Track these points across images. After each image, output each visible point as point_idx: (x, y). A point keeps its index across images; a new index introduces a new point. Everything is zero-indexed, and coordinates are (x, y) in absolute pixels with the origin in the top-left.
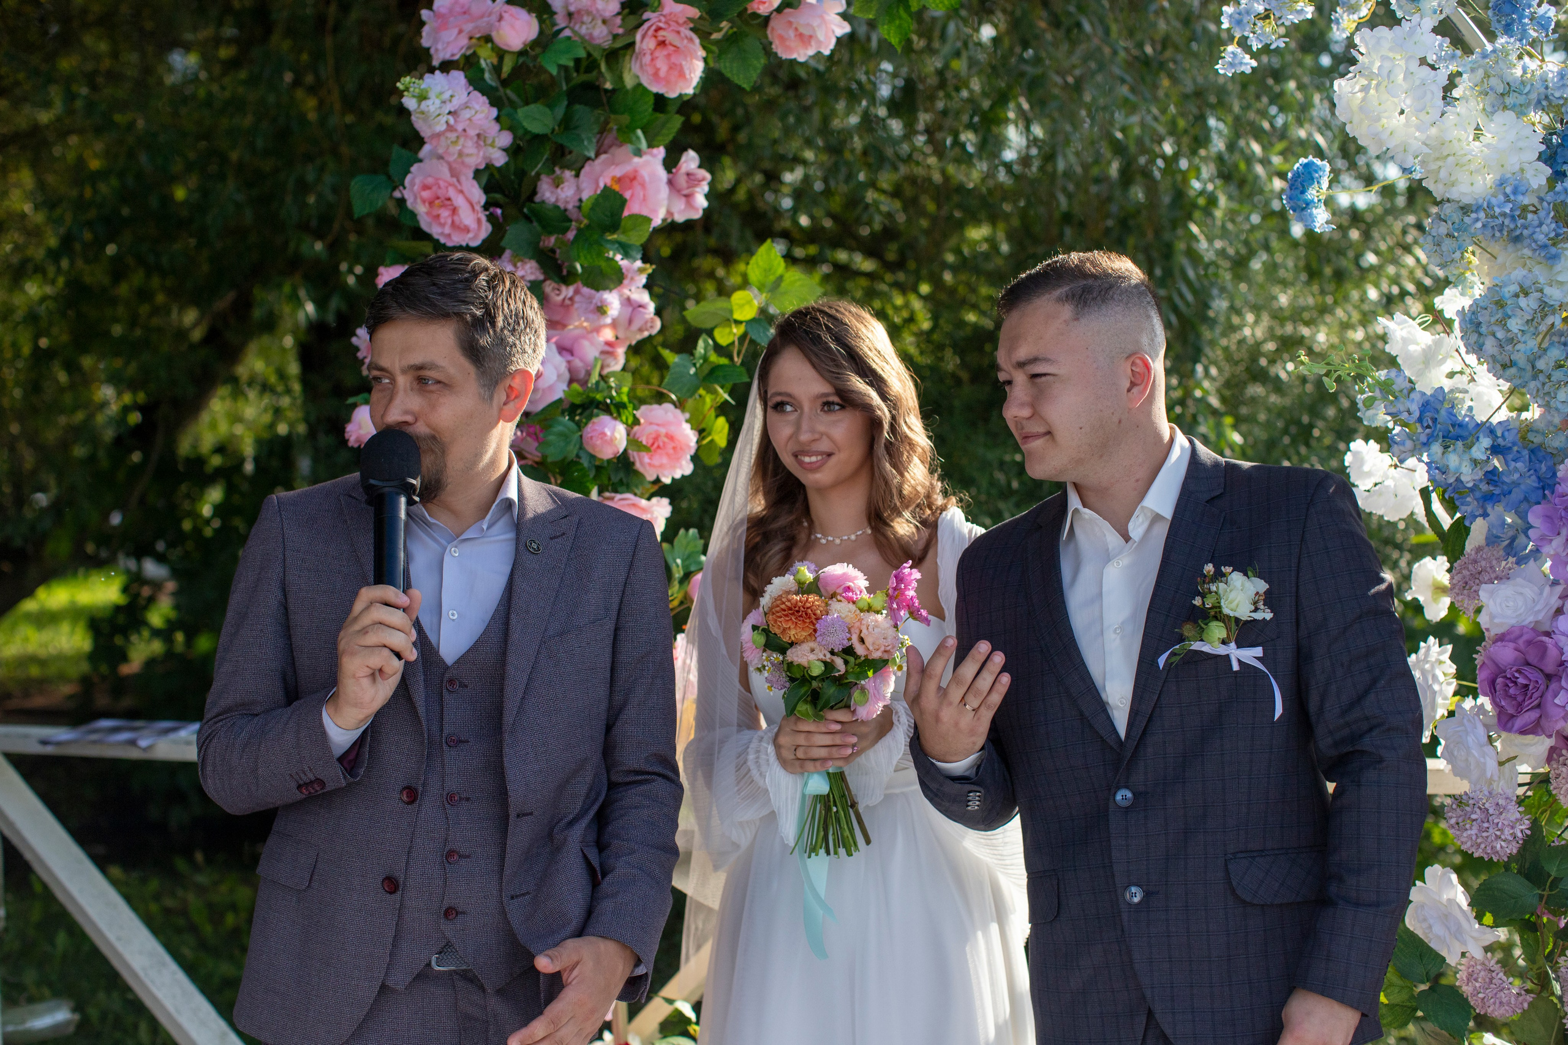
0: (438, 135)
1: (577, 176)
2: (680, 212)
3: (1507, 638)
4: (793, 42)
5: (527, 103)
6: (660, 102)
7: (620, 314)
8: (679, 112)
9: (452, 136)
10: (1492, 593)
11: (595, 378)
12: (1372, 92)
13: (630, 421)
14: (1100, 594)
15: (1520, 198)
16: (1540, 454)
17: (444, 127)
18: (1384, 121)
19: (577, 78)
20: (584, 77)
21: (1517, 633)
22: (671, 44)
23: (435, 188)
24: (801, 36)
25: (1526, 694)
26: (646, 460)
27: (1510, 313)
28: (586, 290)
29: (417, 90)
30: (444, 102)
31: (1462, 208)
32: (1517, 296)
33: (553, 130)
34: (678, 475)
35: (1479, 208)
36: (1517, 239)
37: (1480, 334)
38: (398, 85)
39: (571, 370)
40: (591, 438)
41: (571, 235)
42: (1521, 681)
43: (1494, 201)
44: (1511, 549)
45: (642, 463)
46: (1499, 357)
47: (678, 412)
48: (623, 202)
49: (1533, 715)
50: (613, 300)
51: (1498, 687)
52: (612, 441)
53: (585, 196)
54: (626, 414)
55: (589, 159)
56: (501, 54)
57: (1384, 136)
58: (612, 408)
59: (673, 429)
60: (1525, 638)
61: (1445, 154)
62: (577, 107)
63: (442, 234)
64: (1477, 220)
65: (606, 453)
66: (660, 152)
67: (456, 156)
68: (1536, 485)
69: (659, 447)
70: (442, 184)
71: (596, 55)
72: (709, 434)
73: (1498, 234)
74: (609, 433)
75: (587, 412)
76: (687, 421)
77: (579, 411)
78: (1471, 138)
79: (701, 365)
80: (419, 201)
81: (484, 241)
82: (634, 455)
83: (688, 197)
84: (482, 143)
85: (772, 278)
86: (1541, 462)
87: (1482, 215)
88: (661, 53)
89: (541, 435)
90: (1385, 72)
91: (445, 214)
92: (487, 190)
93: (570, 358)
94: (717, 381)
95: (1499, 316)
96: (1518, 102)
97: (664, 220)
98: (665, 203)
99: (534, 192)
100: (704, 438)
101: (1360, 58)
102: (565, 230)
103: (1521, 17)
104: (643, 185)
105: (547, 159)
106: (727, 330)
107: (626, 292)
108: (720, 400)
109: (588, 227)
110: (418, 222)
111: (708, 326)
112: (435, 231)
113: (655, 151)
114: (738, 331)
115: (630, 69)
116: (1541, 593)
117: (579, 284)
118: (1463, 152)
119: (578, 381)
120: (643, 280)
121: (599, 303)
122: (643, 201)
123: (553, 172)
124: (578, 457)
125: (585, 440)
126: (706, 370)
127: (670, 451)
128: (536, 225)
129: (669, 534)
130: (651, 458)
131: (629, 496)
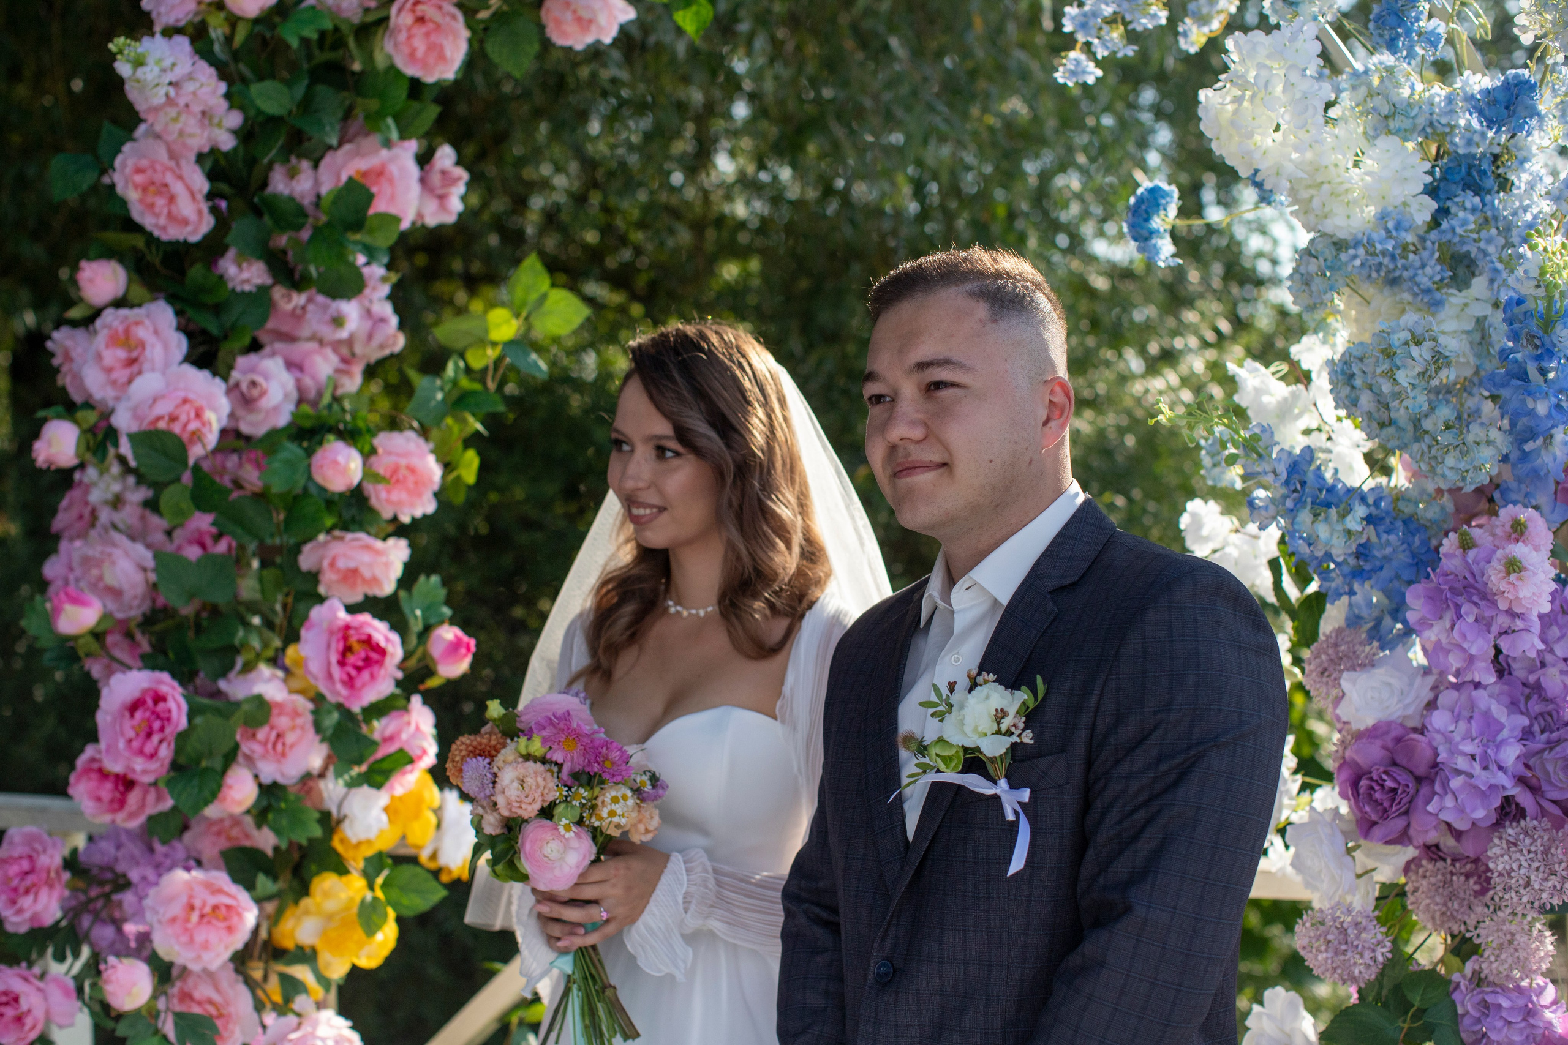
0: (156, 109)
1: (316, 166)
2: (433, 215)
3: (1373, 734)
4: (571, 28)
5: (261, 78)
6: (416, 87)
7: (359, 326)
8: (437, 101)
9: (172, 112)
10: (1355, 682)
11: (326, 399)
12: (1246, 104)
13: (367, 449)
15: (1403, 234)
16: (1412, 526)
17: (163, 100)
18: (1257, 138)
19: (321, 57)
20: (328, 56)
21: (1384, 728)
22: (431, 20)
23: (149, 173)
24: (579, 20)
25: (1394, 800)
26: (383, 495)
27: (1399, 363)
28: (321, 299)
29: (132, 54)
30: (164, 71)
31: (1335, 244)
32: (1406, 344)
33: (290, 113)
34: (418, 513)
35: (1357, 244)
36: (1393, 282)
37: (1353, 387)
38: (111, 46)
39: (300, 389)
40: (321, 467)
41: (305, 234)
42: (1389, 784)
43: (1375, 236)
44: (1377, 634)
45: (378, 498)
46: (1375, 415)
47: (421, 441)
48: (370, 197)
49: (1400, 823)
50: (350, 309)
51: (1362, 791)
52: (345, 471)
53: (324, 190)
54: (362, 442)
55: (330, 148)
56: (234, 21)
57: (1257, 156)
58: (346, 433)
59: (415, 461)
60: (1393, 735)
61: (1319, 180)
62: (320, 88)
63: (156, 225)
64: (1355, 257)
65: (337, 484)
66: (412, 146)
67: (175, 135)
68: (1409, 560)
69: (398, 481)
70: (158, 167)
71: (345, 28)
72: (456, 468)
73: (1374, 275)
74: (341, 462)
75: (318, 438)
76: (432, 452)
77: (308, 436)
78: (1350, 165)
79: (450, 390)
80: (130, 185)
81: (205, 238)
82: (370, 489)
83: (442, 198)
84: (206, 122)
85: (535, 297)
86: (1414, 535)
87: (1361, 251)
88: (419, 31)
89: (265, 462)
90: (1261, 83)
91: (160, 202)
92: (211, 176)
93: (298, 374)
94: (468, 408)
95: (1386, 366)
96: (1403, 126)
97: (414, 223)
98: (416, 202)
99: (265, 184)
100: (450, 473)
101: (1232, 66)
102: (299, 227)
103: (1408, 33)
104: (391, 181)
105: (282, 147)
106: (481, 352)
107: (367, 302)
108: (469, 431)
109: (328, 224)
110: (128, 211)
111: (459, 345)
112: (148, 221)
113: (407, 144)
114: (492, 353)
115: (382, 48)
116: (1411, 684)
117: (312, 291)
118: (1339, 180)
119: (309, 402)
120: (386, 289)
121: (335, 314)
122: (392, 198)
123: (288, 161)
124: (305, 489)
125: (314, 469)
126: (455, 395)
127: (411, 485)
128: (267, 219)
129: (407, 580)
130: (389, 492)
131: (362, 535)
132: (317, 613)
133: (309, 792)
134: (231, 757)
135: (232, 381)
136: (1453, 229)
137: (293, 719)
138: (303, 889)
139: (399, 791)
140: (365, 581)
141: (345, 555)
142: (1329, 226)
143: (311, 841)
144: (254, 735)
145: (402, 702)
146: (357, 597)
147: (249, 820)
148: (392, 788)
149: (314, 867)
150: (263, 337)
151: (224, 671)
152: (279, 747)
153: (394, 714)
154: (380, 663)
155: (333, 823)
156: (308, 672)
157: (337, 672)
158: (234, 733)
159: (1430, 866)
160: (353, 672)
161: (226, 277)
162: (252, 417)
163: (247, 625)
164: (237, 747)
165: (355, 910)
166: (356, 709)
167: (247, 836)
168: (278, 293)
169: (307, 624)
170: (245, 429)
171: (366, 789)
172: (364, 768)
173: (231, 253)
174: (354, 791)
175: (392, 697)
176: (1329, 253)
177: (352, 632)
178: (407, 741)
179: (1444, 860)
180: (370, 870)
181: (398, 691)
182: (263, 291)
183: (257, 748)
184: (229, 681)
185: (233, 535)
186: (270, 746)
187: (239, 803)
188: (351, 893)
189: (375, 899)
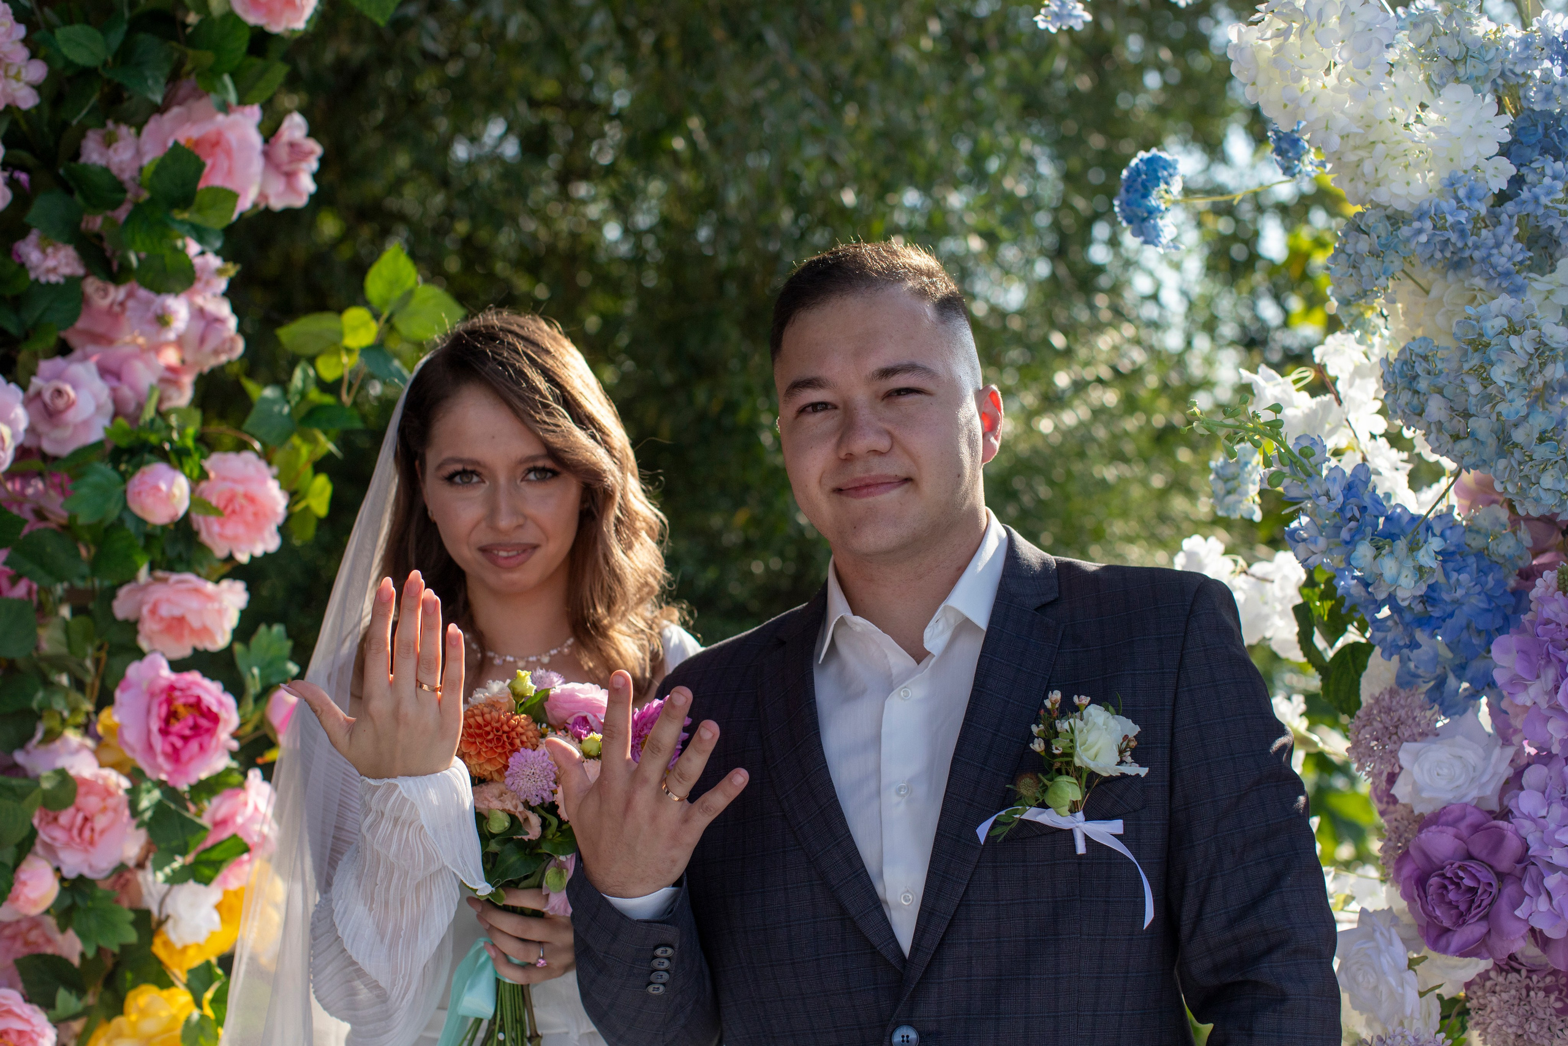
1: (139, 133)
2: (279, 196)
3: (1443, 819)
5: (68, 22)
6: (259, 38)
7: (188, 328)
8: (285, 55)
10: (1416, 757)
11: (149, 413)
12: (1292, 39)
13: (196, 473)
14: (877, 739)
15: (1477, 204)
16: (1485, 563)
18: (1306, 81)
21: (1457, 813)
25: (1473, 901)
26: (216, 528)
28: (143, 293)
31: (1388, 218)
32: (1503, 333)
33: (105, 63)
34: (259, 551)
35: (1421, 215)
36: (1458, 264)
37: (1416, 392)
39: (116, 400)
40: (139, 493)
41: (122, 214)
42: (1467, 882)
43: (1445, 206)
44: (1437, 696)
45: (209, 533)
46: (1447, 425)
47: (262, 464)
48: (200, 167)
49: (1479, 930)
50: (179, 308)
51: (1431, 890)
52: (169, 496)
53: (147, 160)
54: (190, 464)
55: (155, 109)
57: (1303, 105)
58: (173, 457)
59: (254, 489)
60: (1469, 820)
61: (1371, 139)
62: (141, 36)
64: (1420, 231)
65: (159, 515)
66: (253, 114)
68: (1484, 605)
69: (234, 512)
72: (304, 497)
73: (1439, 255)
74: (163, 487)
75: (136, 460)
76: (275, 477)
77: (125, 458)
78: (1411, 120)
79: (298, 404)
82: (199, 521)
83: (290, 176)
84: (2, 72)
85: (398, 293)
86: (1486, 575)
87: (1428, 225)
89: (70, 487)
90: (1313, 11)
92: (8, 141)
93: (115, 383)
94: (318, 425)
96: (1475, 74)
97: (255, 205)
98: (258, 180)
99: (76, 155)
100: (297, 502)
102: (116, 205)
104: (229, 153)
105: (96, 106)
106: (334, 360)
107: (199, 300)
108: (320, 452)
109: (151, 201)
111: (310, 350)
113: (248, 110)
114: (347, 362)
116: (1487, 758)
117: (132, 285)
118: (1397, 138)
119: (126, 416)
120: (222, 284)
121: (159, 311)
122: (230, 173)
123: (103, 125)
124: (120, 520)
125: (130, 496)
126: (303, 409)
127: (250, 518)
128: (78, 198)
129: (244, 631)
130: (222, 525)
131: (189, 577)
132: (134, 670)
133: (125, 885)
134: (26, 846)
135: (32, 390)
136: (1536, 199)
137: (104, 799)
138: (117, 1007)
139: (234, 884)
140: (193, 631)
141: (169, 601)
142: (1383, 196)
143: (124, 948)
144: (56, 819)
145: (236, 778)
146: (183, 651)
147: (51, 922)
148: (225, 880)
149: (129, 976)
150: (73, 340)
151: (22, 742)
152: (87, 833)
153: (227, 792)
154: (211, 732)
155: (154, 925)
156: (123, 742)
157: (158, 742)
158: (31, 816)
159: (1501, 979)
160: (179, 743)
161: (28, 265)
162: (58, 434)
163: (48, 684)
164: (33, 833)
165: (178, 1032)
166: (184, 787)
167: (49, 941)
168: (92, 285)
169: (123, 684)
170: (48, 447)
171: (191, 885)
172: (190, 858)
173: (34, 236)
174: (176, 888)
175: (228, 771)
176: (1383, 228)
177: (177, 693)
178: (243, 825)
179: (1518, 971)
180: (196, 985)
181: (234, 764)
182: (73, 282)
183: (59, 834)
184: (28, 753)
185: (31, 576)
186: (75, 832)
187: (35, 903)
188: (174, 1011)
189: (203, 1017)
